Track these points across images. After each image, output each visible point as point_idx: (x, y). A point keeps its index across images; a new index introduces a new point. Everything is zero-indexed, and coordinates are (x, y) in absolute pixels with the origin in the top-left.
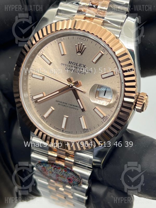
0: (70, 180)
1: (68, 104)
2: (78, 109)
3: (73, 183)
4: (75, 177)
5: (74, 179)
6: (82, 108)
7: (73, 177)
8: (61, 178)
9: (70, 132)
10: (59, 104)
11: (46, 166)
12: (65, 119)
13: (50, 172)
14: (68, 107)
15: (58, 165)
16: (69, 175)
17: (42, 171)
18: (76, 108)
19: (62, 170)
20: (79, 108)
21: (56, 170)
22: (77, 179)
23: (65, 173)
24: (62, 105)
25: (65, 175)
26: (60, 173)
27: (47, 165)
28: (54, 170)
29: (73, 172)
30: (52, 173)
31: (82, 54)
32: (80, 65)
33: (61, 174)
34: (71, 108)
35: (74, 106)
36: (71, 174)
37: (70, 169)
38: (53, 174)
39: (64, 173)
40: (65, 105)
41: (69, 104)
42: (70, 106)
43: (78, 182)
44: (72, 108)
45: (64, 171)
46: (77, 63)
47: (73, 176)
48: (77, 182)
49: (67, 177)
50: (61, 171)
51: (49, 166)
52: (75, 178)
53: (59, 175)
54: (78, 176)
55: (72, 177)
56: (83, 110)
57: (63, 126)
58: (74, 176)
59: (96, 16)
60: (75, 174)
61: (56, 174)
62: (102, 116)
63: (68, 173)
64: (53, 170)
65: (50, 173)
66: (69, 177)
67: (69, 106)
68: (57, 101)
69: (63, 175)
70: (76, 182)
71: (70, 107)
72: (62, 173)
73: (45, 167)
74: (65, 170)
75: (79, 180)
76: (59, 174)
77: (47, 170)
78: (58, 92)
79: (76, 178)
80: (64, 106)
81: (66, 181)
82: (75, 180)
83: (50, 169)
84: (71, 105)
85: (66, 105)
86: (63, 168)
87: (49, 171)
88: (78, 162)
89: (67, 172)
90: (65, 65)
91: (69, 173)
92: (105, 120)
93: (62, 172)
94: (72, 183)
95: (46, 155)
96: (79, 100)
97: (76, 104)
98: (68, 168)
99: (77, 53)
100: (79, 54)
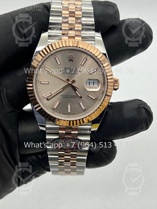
2: (77, 98)
6: (80, 96)
9: (74, 114)
10: (63, 97)
12: (69, 106)
14: (70, 98)
18: (75, 97)
20: (77, 97)
24: (65, 98)
35: (73, 96)
37: (76, 138)
40: (67, 97)
41: (70, 96)
44: (72, 98)
56: (81, 97)
57: (69, 111)
59: (75, 35)
62: (94, 98)
68: (61, 96)
78: (62, 89)
84: (72, 96)
88: (81, 132)
92: (96, 100)
95: (58, 134)
96: (77, 92)
97: (75, 95)
98: (75, 138)
99: (69, 61)
100: (71, 62)
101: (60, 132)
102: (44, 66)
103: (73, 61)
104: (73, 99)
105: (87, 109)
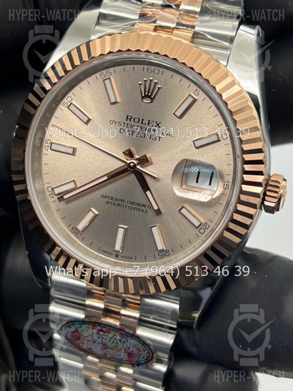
0: (130, 355)
1: (125, 202)
2: (146, 212)
3: (137, 361)
4: (141, 349)
5: (140, 353)
6: (156, 208)
7: (138, 349)
8: (112, 351)
10: (108, 203)
11: (80, 328)
13: (89, 341)
14: (127, 207)
15: (108, 325)
16: (128, 345)
17: (71, 339)
18: (143, 208)
19: (115, 335)
20: (148, 210)
21: (103, 335)
22: (146, 352)
23: (120, 340)
24: (114, 204)
25: (122, 344)
26: (110, 341)
27: (83, 325)
28: (98, 336)
29: (138, 338)
30: (94, 342)
31: (152, 100)
32: (149, 123)
33: (113, 342)
34: (132, 209)
35: (138, 204)
36: (132, 342)
37: (131, 332)
38: (96, 344)
39: (119, 342)
40: (120, 203)
41: (128, 202)
42: (130, 205)
43: (148, 357)
44: (134, 209)
45: (118, 337)
46: (143, 119)
47: (137, 345)
48: (146, 358)
49: (125, 349)
50: (112, 338)
51: (88, 328)
52: (142, 351)
53: (108, 346)
55: (134, 349)
56: (158, 212)
57: (118, 247)
58: (140, 346)
61: (102, 344)
62: (197, 223)
63: (127, 341)
64: (95, 337)
65: (89, 343)
66: (129, 349)
67: (128, 205)
68: (103, 196)
69: (116, 346)
70: (144, 357)
71: (130, 208)
72: (115, 341)
73: (80, 330)
74: (121, 335)
75: (151, 354)
76: (109, 344)
77: (82, 337)
79: (144, 351)
80: (119, 205)
81: (122, 357)
82: (141, 355)
83: (90, 335)
84: (132, 203)
85: (122, 203)
86: (118, 332)
87: (86, 338)
88: (149, 317)
89: (126, 338)
90: (117, 124)
91: (129, 341)
92: (202, 231)
93: (116, 338)
94: (135, 360)
95: (82, 307)
96: (148, 193)
97: (145, 202)
98: (127, 330)
99: (143, 98)
100: (146, 100)
101: (89, 302)
104: (136, 212)
105: (171, 252)
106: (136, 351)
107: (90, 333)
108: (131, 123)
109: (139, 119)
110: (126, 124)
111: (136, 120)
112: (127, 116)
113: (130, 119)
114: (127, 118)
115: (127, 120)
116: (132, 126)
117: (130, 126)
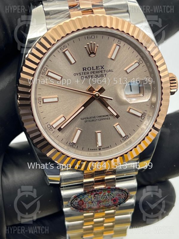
0: (115, 200)
1: (96, 117)
2: (110, 119)
3: (119, 203)
4: (121, 194)
5: (120, 197)
6: (116, 114)
7: (119, 195)
8: (103, 203)
9: (108, 147)
10: (86, 122)
11: (83, 198)
12: (99, 135)
13: (89, 203)
14: (98, 120)
15: (100, 190)
16: (113, 196)
18: (107, 117)
20: (110, 117)
21: (97, 196)
22: (124, 195)
23: (108, 195)
24: (90, 121)
25: (109, 197)
26: (102, 198)
27: (85, 195)
28: (95, 198)
29: (118, 189)
30: (93, 202)
32: (97, 68)
33: (104, 198)
34: (101, 120)
35: (104, 116)
36: (115, 192)
37: (114, 187)
38: (94, 203)
39: (107, 196)
40: (93, 119)
41: (98, 117)
42: (99, 118)
43: (125, 198)
45: (107, 194)
47: (118, 193)
48: (124, 198)
49: (111, 199)
50: (103, 195)
51: (88, 196)
52: (122, 195)
53: (101, 201)
54: (125, 191)
55: (117, 196)
56: (118, 116)
57: (100, 144)
60: (121, 190)
61: (97, 202)
62: (140, 115)
63: (112, 194)
64: (93, 199)
65: (89, 204)
66: (114, 197)
67: (98, 119)
68: (82, 119)
69: (106, 199)
70: (123, 198)
71: (99, 120)
72: (105, 197)
73: (83, 199)
74: (109, 192)
75: (126, 195)
76: (102, 200)
77: (85, 202)
78: (83, 108)
79: (123, 194)
80: (93, 121)
81: (110, 204)
82: (121, 198)
83: (90, 199)
84: (100, 117)
85: (94, 119)
86: (106, 191)
87: (87, 202)
89: (111, 192)
90: (78, 74)
91: (113, 193)
92: (143, 117)
93: (105, 195)
94: (118, 202)
96: (109, 108)
97: (107, 113)
98: (112, 187)
99: (89, 55)
100: (92, 55)
101: (85, 181)
102: (45, 69)
103: (95, 54)
105: (129, 135)
106: (117, 197)
107: (89, 198)
108: (86, 72)
109: (90, 68)
110: (84, 73)
111: (89, 69)
112: (83, 68)
113: (85, 69)
114: (83, 70)
115: (83, 71)
116: (88, 73)
117: (86, 74)
